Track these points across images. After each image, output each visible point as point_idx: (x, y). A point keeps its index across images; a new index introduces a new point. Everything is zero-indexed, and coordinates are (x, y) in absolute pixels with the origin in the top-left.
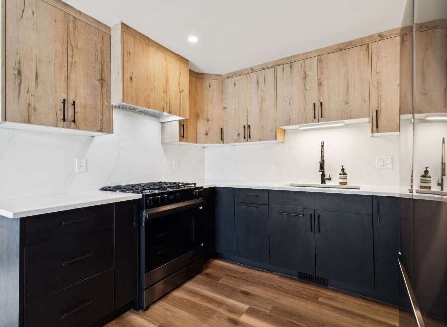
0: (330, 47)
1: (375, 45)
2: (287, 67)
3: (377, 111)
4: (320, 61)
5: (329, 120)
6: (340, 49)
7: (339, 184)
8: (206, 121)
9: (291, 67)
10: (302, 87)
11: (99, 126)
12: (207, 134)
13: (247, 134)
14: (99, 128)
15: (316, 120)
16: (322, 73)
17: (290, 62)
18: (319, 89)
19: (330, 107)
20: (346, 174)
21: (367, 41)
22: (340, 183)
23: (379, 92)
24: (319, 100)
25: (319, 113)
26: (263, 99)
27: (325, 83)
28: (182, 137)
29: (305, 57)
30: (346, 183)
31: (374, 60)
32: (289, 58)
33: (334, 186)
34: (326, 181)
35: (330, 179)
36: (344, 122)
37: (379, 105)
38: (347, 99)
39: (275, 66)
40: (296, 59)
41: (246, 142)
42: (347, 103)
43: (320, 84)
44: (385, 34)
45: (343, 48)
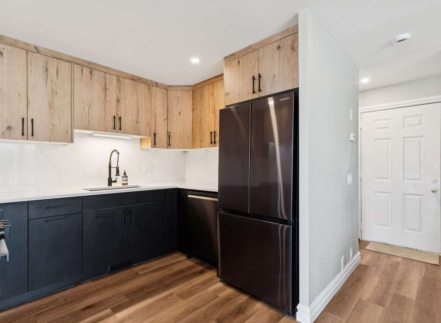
0: (127, 74)
1: (154, 88)
2: (86, 71)
3: (155, 134)
4: (119, 81)
5: (125, 133)
6: (134, 80)
7: (121, 185)
9: (91, 72)
10: (103, 97)
13: (27, 131)
15: (115, 130)
16: (120, 91)
17: (91, 68)
18: (117, 105)
19: (127, 122)
20: (127, 177)
21: (149, 83)
22: (123, 184)
23: (155, 121)
24: (117, 114)
25: (117, 125)
26: (54, 93)
27: (122, 101)
29: (106, 71)
30: (127, 184)
31: (153, 99)
32: (90, 63)
33: (118, 187)
34: (113, 184)
35: (115, 181)
36: (130, 136)
37: (155, 130)
38: (137, 120)
39: (72, 61)
40: (97, 67)
41: (23, 139)
42: (137, 123)
43: (118, 101)
44: (159, 84)
45: (135, 79)
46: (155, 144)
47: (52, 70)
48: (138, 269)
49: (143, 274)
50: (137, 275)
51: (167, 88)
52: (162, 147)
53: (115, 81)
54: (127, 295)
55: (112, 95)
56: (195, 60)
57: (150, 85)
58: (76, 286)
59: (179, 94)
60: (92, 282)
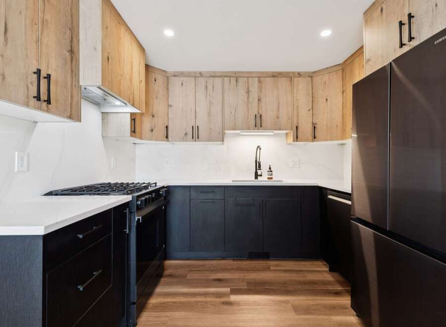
0: (267, 73)
1: (296, 79)
2: (233, 80)
3: (297, 127)
4: (260, 82)
5: (266, 129)
6: (274, 77)
7: (267, 179)
8: (151, 117)
9: (237, 80)
10: (246, 99)
11: (69, 111)
12: (152, 131)
13: (195, 135)
14: (69, 114)
15: (257, 128)
16: (261, 91)
17: (236, 76)
18: (258, 104)
19: (268, 118)
20: (271, 171)
21: (291, 75)
22: (268, 178)
23: (298, 113)
24: (258, 112)
25: (258, 123)
26: (211, 103)
27: (263, 100)
28: (133, 132)
29: (249, 75)
30: (272, 178)
31: (295, 91)
32: (236, 73)
33: (263, 181)
34: (259, 177)
35: (261, 175)
36: (273, 132)
37: (298, 122)
38: (278, 115)
39: (224, 76)
40: (241, 75)
41: (193, 141)
42: (278, 118)
43: (259, 100)
44: (301, 74)
45: (276, 75)
46: (297, 138)
47: (210, 87)
48: (272, 263)
49: (274, 270)
50: (268, 269)
51: (311, 76)
52: (307, 140)
53: (256, 83)
54: (249, 283)
55: (254, 95)
56: (326, 33)
57: (291, 77)
58: (221, 259)
59: (326, 77)
60: (232, 261)
